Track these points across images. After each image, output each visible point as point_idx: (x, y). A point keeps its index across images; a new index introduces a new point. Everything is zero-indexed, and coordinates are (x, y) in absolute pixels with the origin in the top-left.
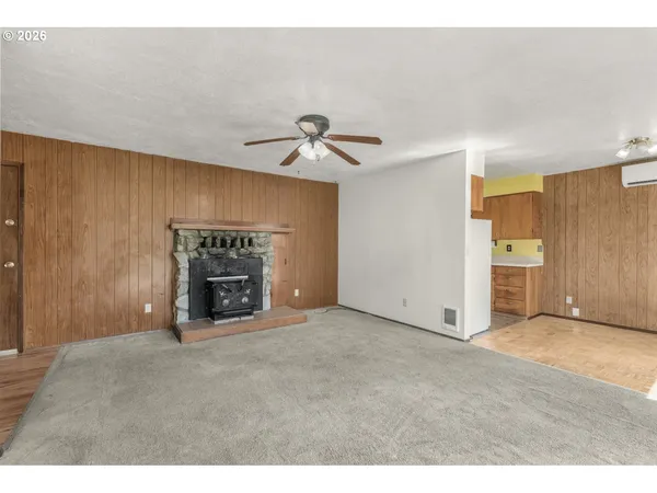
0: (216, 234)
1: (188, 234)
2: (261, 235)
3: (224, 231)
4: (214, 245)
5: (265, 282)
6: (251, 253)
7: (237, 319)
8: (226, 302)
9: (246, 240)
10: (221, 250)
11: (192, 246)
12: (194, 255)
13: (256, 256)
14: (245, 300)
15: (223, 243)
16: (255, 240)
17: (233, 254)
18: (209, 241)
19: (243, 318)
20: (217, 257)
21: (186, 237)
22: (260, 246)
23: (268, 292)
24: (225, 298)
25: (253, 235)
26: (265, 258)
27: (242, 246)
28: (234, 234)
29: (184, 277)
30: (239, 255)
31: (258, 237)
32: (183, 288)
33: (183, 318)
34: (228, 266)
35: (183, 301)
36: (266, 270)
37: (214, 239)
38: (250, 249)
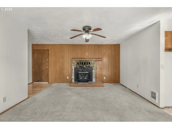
0: (81, 61)
1: (74, 61)
2: (92, 61)
3: (83, 60)
4: (80, 64)
5: (93, 74)
6: (89, 66)
7: (84, 83)
8: (81, 78)
9: (88, 63)
10: (82, 65)
11: (75, 64)
12: (76, 66)
13: (91, 67)
14: (86, 78)
15: (82, 64)
16: (90, 63)
17: (85, 66)
18: (79, 63)
19: (85, 83)
20: (81, 67)
21: (74, 62)
22: (92, 64)
23: (94, 77)
24: (81, 77)
25: (90, 61)
26: (93, 68)
27: (87, 64)
28: (85, 61)
29: (73, 71)
30: (86, 67)
31: (91, 62)
32: (73, 74)
33: (73, 81)
34: (83, 69)
35: (73, 77)
36: (93, 71)
37: (80, 62)
38: (89, 65)
